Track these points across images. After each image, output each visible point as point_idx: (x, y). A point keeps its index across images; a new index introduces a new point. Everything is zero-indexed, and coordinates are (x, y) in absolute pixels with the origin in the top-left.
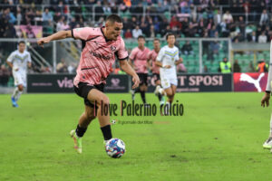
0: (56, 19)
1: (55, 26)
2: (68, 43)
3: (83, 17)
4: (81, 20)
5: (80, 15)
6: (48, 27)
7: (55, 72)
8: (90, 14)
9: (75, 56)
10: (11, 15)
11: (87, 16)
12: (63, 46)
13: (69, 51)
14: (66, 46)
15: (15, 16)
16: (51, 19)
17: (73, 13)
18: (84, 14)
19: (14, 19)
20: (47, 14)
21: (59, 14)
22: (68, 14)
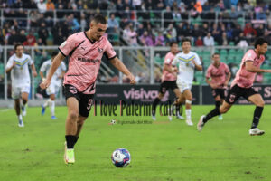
0: (123, 25)
1: (122, 33)
2: (135, 52)
3: (150, 23)
4: (149, 26)
5: (148, 21)
6: (115, 34)
7: (121, 83)
8: (159, 20)
9: (142, 65)
10: (75, 21)
11: (155, 22)
12: (130, 54)
13: (136, 60)
14: (133, 54)
15: (79, 22)
16: (118, 26)
17: (141, 19)
18: (152, 20)
19: (77, 25)
20: (113, 20)
21: (126, 20)
22: (135, 20)
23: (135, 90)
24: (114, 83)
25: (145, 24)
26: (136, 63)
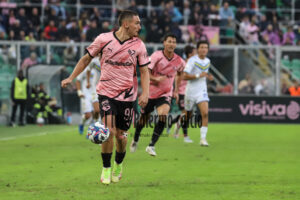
23: (255, 104)
24: (227, 94)
25: (269, 16)
26: (257, 68)
